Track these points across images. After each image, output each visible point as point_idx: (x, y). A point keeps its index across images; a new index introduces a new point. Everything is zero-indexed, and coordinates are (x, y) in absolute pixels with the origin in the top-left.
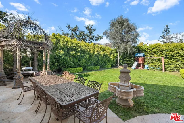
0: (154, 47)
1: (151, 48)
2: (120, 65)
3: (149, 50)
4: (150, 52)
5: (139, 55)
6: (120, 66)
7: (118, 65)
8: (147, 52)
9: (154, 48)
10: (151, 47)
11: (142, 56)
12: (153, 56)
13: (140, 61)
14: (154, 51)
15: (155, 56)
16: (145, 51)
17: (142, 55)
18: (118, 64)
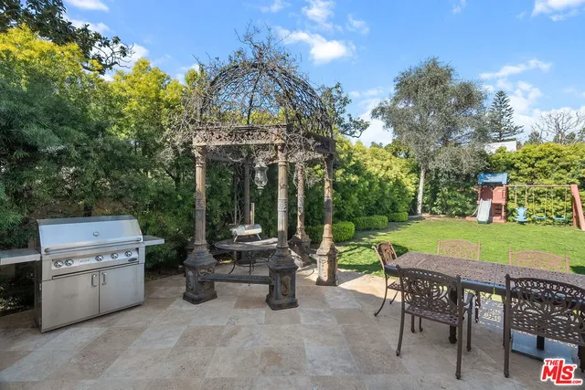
0: (540, 155)
1: (530, 158)
2: (424, 210)
3: (525, 163)
4: (526, 170)
5: (491, 179)
6: (424, 215)
7: (420, 212)
8: (518, 169)
9: (540, 158)
10: (530, 154)
11: (504, 182)
12: (536, 181)
13: (498, 196)
14: (541, 166)
15: (543, 183)
16: (510, 166)
17: (502, 178)
18: (419, 208)
